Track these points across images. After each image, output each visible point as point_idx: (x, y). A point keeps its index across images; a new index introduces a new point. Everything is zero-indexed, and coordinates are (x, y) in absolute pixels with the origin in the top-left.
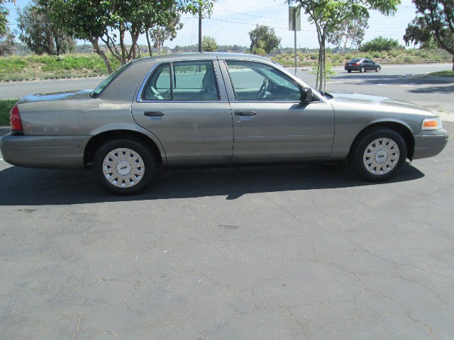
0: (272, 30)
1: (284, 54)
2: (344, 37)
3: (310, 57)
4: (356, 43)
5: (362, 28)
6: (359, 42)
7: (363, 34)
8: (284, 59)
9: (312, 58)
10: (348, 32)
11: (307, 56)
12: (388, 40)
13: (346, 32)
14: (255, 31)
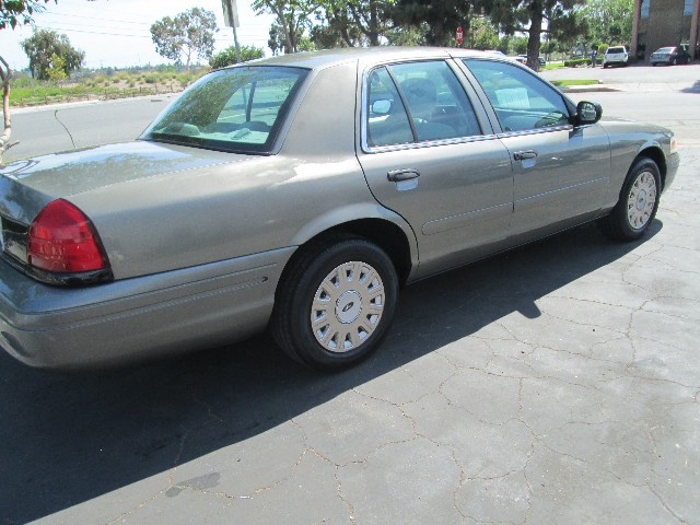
0: (63, 37)
1: (97, 78)
2: (185, 47)
3: (143, 80)
4: (204, 54)
5: (209, 31)
6: (209, 53)
7: (212, 41)
8: (101, 86)
9: (148, 82)
10: (190, 37)
11: (139, 79)
12: (250, 49)
13: (186, 39)
14: (33, 40)
